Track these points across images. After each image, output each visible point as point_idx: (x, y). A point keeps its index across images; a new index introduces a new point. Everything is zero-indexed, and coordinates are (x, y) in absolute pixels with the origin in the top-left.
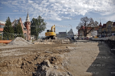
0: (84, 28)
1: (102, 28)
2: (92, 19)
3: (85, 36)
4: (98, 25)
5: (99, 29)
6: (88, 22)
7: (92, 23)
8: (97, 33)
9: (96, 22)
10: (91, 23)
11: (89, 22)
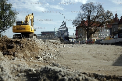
0: (86, 23)
1: (118, 24)
2: (100, 7)
3: (88, 38)
4: (112, 18)
5: (113, 25)
6: (94, 12)
7: (101, 15)
8: (109, 33)
9: (108, 12)
10: (99, 14)
11: (96, 13)
